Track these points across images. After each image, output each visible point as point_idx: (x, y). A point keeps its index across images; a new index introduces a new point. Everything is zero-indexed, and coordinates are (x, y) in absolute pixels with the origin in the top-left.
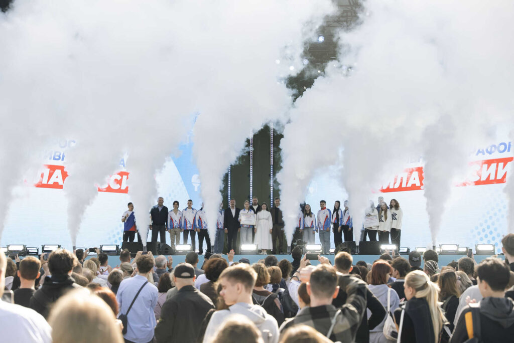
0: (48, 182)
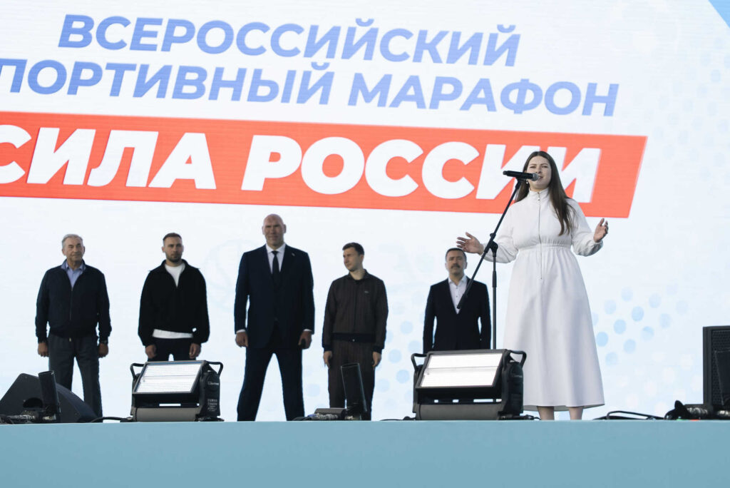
0: (150, 180)
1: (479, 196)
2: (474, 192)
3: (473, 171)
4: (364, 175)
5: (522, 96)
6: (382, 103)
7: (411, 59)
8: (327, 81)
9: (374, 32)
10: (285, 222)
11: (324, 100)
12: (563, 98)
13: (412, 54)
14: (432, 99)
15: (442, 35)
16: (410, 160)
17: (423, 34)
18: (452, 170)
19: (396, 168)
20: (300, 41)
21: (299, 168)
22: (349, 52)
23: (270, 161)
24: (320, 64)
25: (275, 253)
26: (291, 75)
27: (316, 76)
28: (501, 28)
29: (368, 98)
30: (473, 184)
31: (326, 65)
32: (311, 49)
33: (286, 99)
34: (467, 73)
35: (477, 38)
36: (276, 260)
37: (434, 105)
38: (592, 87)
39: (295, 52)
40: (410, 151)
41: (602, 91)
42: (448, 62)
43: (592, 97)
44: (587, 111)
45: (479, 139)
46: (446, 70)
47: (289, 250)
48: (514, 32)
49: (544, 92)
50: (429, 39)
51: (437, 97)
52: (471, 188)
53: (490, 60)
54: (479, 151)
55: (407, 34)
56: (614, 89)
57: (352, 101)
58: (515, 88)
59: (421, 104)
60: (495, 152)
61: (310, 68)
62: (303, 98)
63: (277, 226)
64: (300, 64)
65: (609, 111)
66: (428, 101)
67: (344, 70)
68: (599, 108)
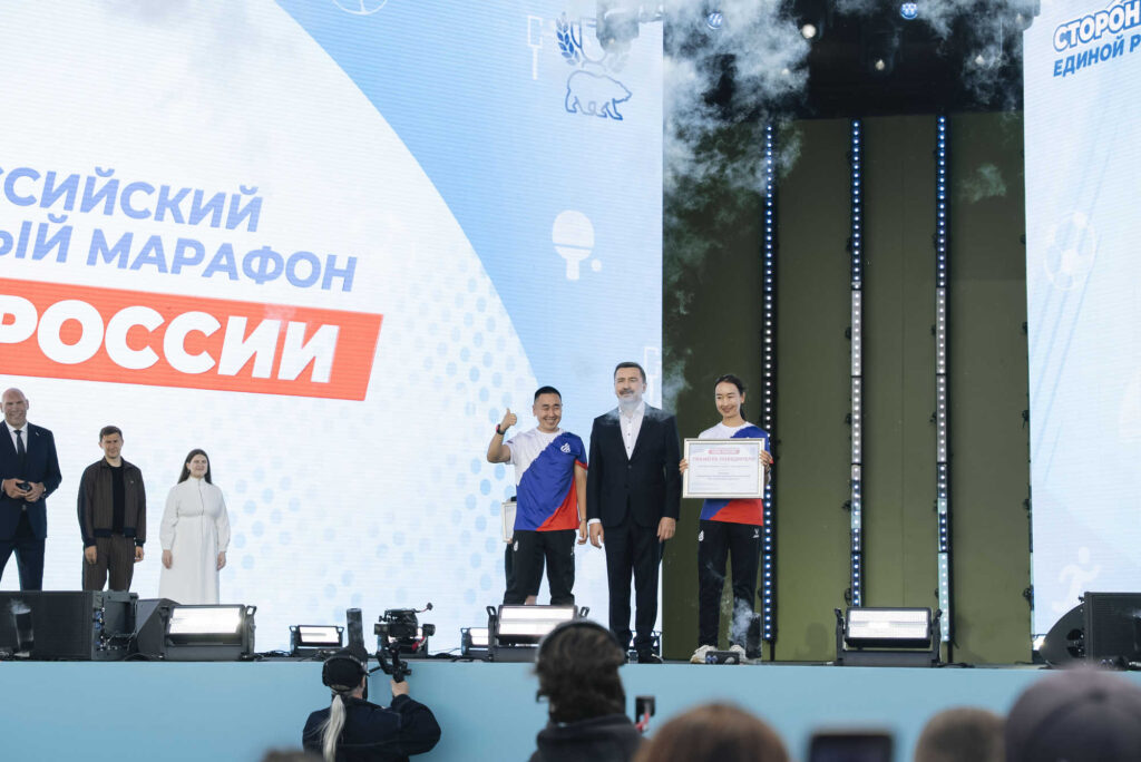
1: (221, 371)
2: (216, 367)
3: (213, 345)
4: (103, 342)
5: (263, 265)
6: (122, 264)
7: (153, 215)
8: (64, 236)
9: (114, 184)
10: (27, 397)
11: (62, 258)
12: (303, 270)
13: (153, 211)
14: (175, 262)
15: (184, 192)
16: (151, 329)
17: (165, 190)
18: (194, 343)
19: (137, 338)
20: (35, 188)
21: (35, 333)
22: (88, 205)
23: (3, 323)
24: (58, 216)
25: (18, 432)
26: (27, 226)
27: (53, 229)
28: (243, 189)
29: (108, 259)
30: (214, 358)
31: (64, 218)
32: (48, 200)
33: (21, 254)
34: (211, 237)
35: (219, 199)
36: (19, 440)
37: (176, 270)
38: (332, 259)
39: (30, 201)
40: (150, 318)
41: (341, 264)
42: (190, 223)
43: (332, 271)
44: (327, 285)
45: (222, 309)
46: (188, 231)
47: (33, 429)
48: (257, 195)
49: (285, 261)
50: (171, 197)
51: (180, 261)
52: (212, 363)
53: (232, 225)
54: (221, 323)
55: (148, 189)
56: (352, 262)
57: (92, 261)
58: (255, 256)
59: (163, 269)
60: (237, 324)
61: (47, 221)
62: (38, 255)
63: (19, 403)
64: (37, 214)
65: (347, 287)
66: (169, 263)
67: (83, 225)
68: (338, 282)
